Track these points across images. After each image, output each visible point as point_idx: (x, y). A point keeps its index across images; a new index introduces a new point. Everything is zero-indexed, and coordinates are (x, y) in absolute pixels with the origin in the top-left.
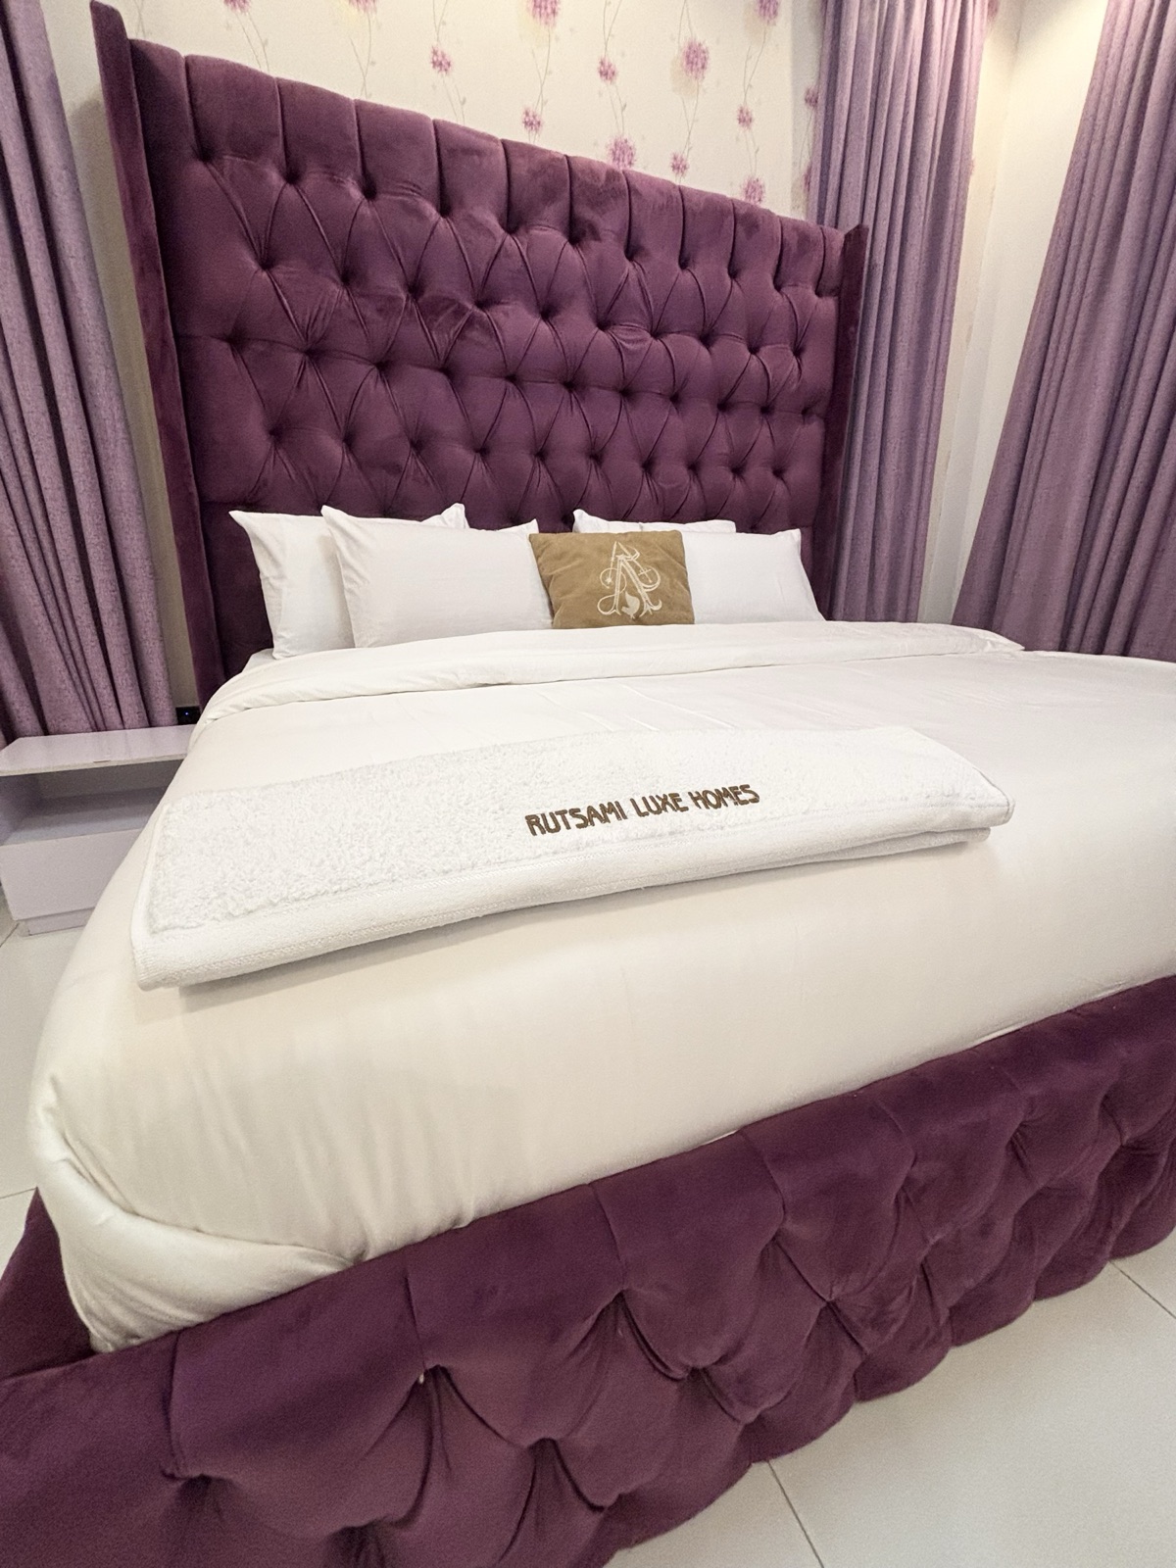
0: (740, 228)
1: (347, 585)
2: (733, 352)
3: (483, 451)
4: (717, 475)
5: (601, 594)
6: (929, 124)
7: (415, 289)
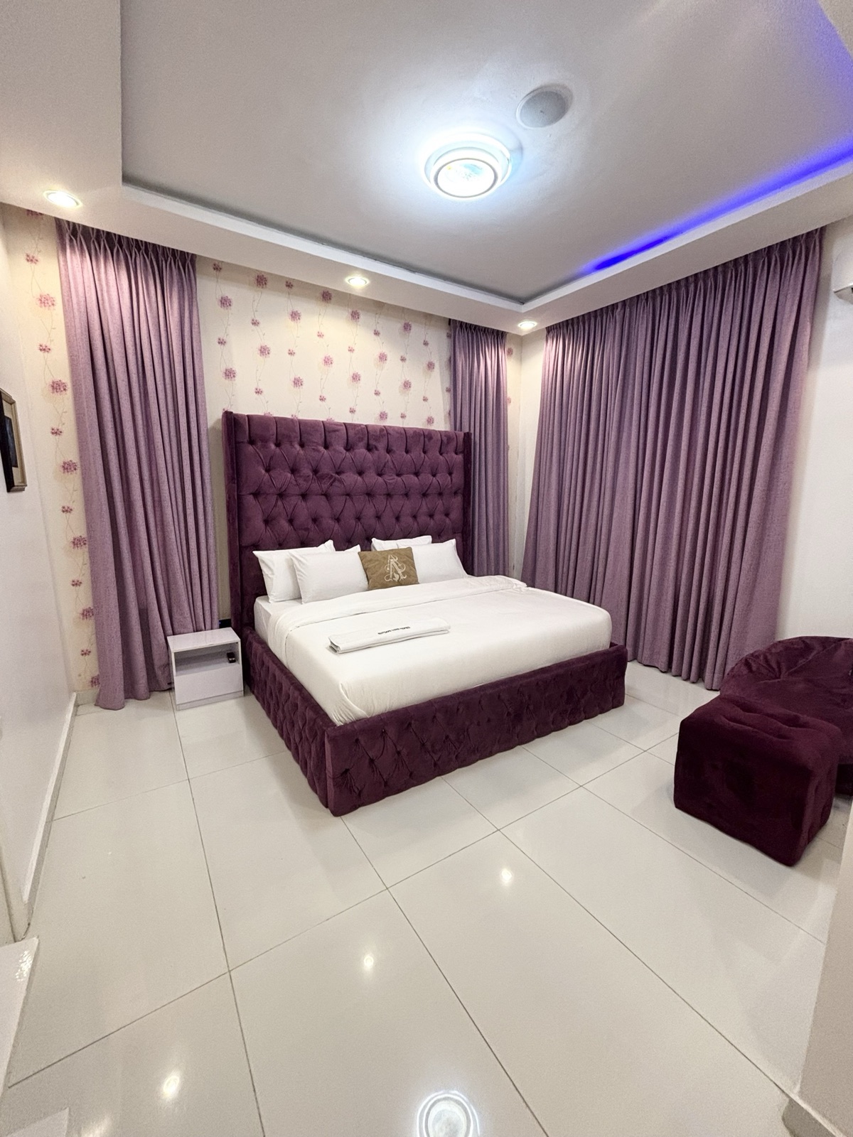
0: (426, 439)
1: (298, 577)
2: (426, 478)
3: (338, 520)
4: (423, 519)
5: (386, 574)
6: (490, 398)
7: (315, 471)
